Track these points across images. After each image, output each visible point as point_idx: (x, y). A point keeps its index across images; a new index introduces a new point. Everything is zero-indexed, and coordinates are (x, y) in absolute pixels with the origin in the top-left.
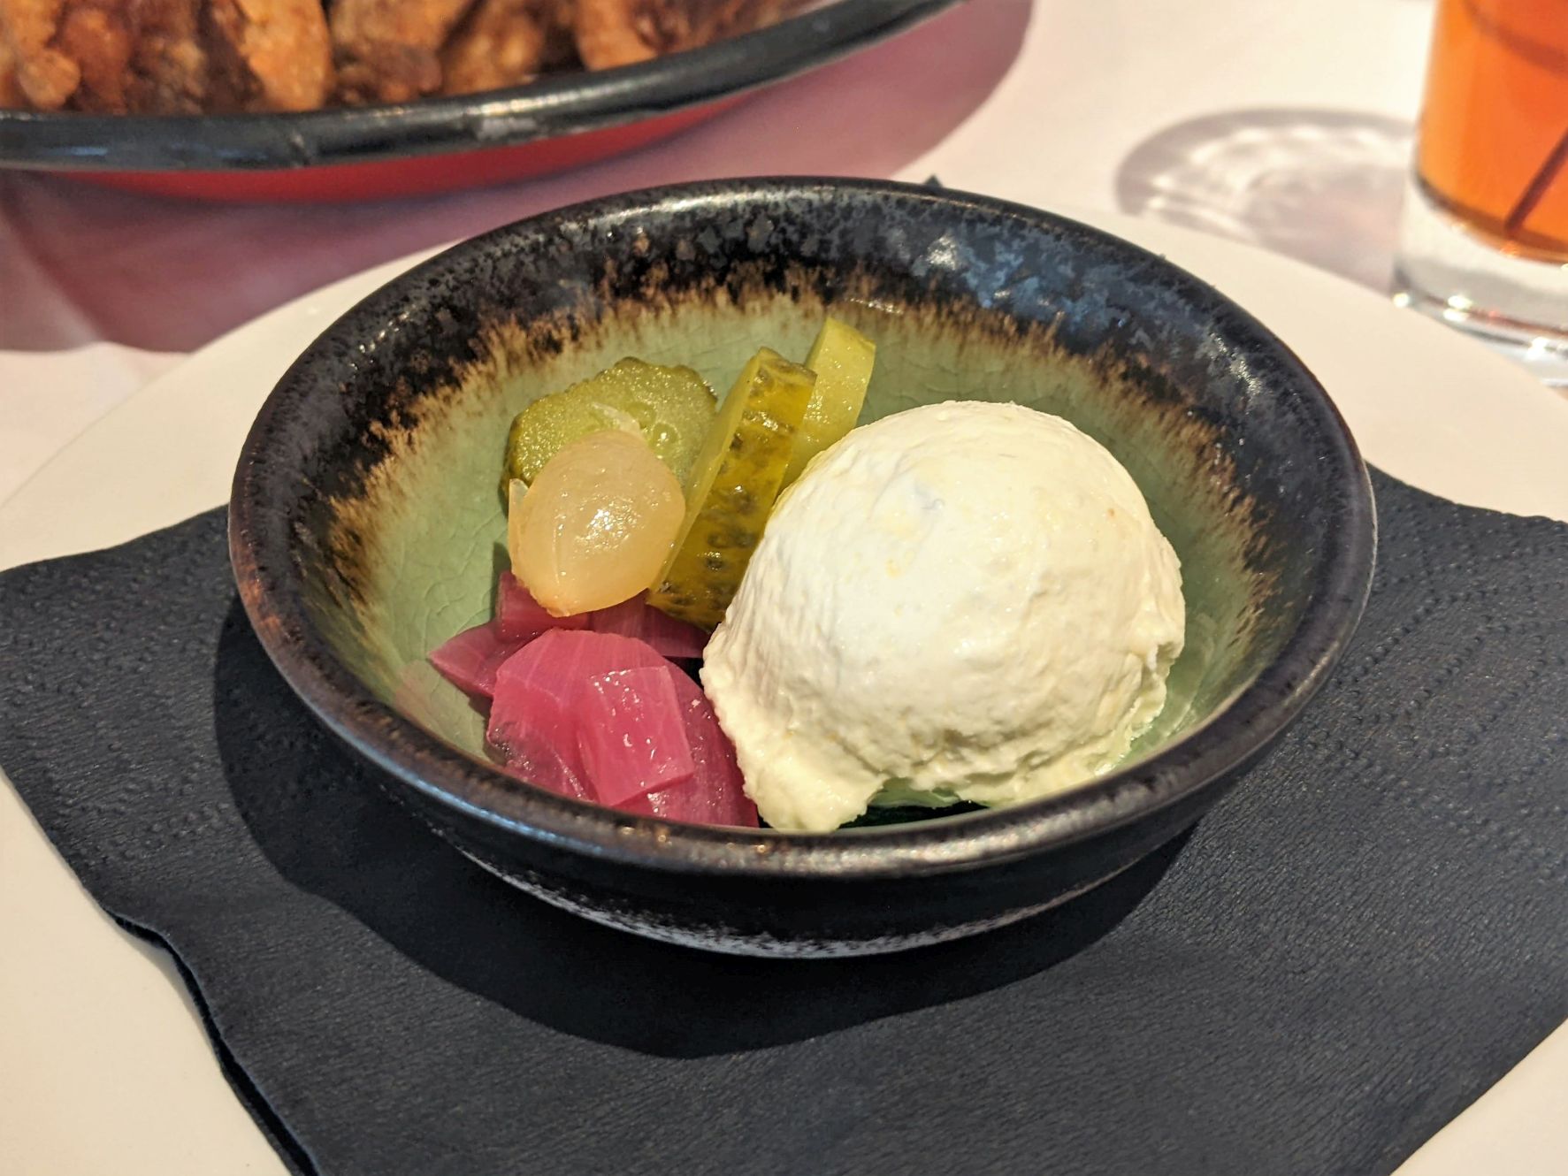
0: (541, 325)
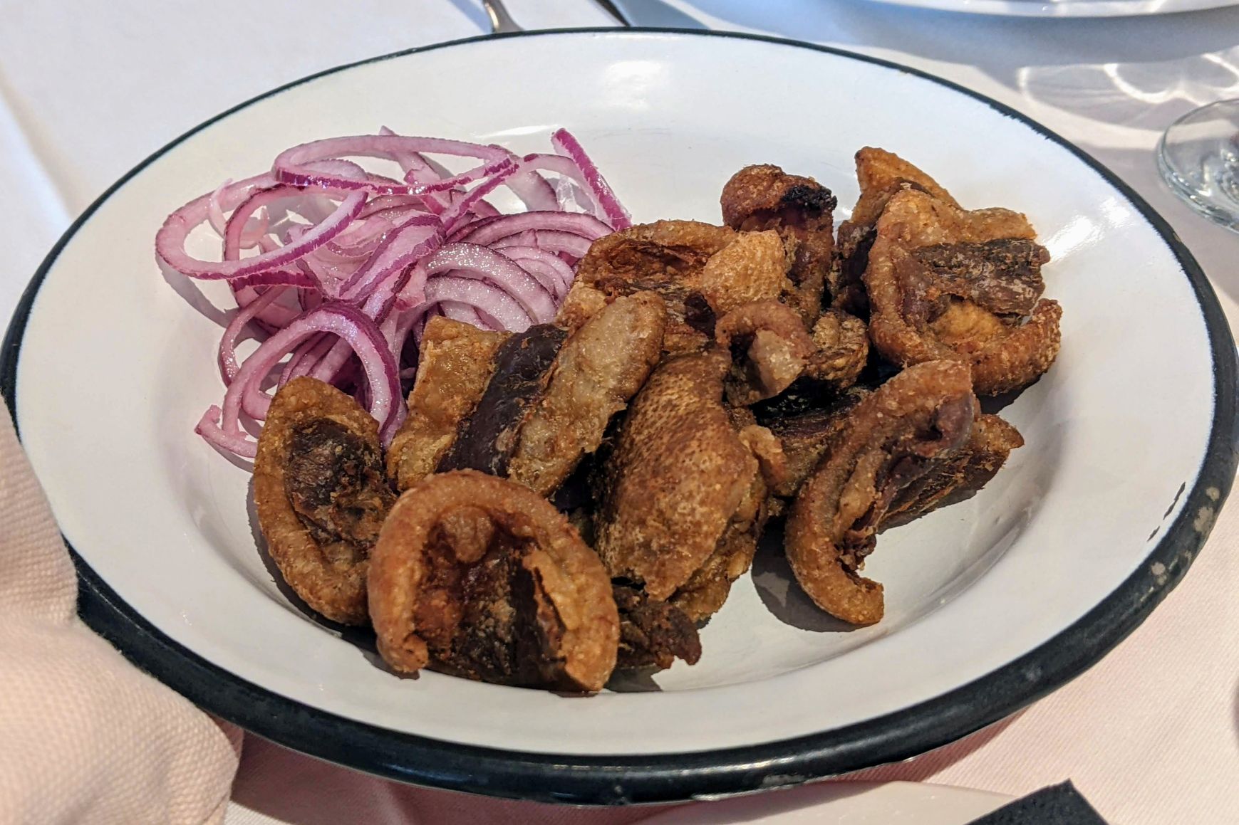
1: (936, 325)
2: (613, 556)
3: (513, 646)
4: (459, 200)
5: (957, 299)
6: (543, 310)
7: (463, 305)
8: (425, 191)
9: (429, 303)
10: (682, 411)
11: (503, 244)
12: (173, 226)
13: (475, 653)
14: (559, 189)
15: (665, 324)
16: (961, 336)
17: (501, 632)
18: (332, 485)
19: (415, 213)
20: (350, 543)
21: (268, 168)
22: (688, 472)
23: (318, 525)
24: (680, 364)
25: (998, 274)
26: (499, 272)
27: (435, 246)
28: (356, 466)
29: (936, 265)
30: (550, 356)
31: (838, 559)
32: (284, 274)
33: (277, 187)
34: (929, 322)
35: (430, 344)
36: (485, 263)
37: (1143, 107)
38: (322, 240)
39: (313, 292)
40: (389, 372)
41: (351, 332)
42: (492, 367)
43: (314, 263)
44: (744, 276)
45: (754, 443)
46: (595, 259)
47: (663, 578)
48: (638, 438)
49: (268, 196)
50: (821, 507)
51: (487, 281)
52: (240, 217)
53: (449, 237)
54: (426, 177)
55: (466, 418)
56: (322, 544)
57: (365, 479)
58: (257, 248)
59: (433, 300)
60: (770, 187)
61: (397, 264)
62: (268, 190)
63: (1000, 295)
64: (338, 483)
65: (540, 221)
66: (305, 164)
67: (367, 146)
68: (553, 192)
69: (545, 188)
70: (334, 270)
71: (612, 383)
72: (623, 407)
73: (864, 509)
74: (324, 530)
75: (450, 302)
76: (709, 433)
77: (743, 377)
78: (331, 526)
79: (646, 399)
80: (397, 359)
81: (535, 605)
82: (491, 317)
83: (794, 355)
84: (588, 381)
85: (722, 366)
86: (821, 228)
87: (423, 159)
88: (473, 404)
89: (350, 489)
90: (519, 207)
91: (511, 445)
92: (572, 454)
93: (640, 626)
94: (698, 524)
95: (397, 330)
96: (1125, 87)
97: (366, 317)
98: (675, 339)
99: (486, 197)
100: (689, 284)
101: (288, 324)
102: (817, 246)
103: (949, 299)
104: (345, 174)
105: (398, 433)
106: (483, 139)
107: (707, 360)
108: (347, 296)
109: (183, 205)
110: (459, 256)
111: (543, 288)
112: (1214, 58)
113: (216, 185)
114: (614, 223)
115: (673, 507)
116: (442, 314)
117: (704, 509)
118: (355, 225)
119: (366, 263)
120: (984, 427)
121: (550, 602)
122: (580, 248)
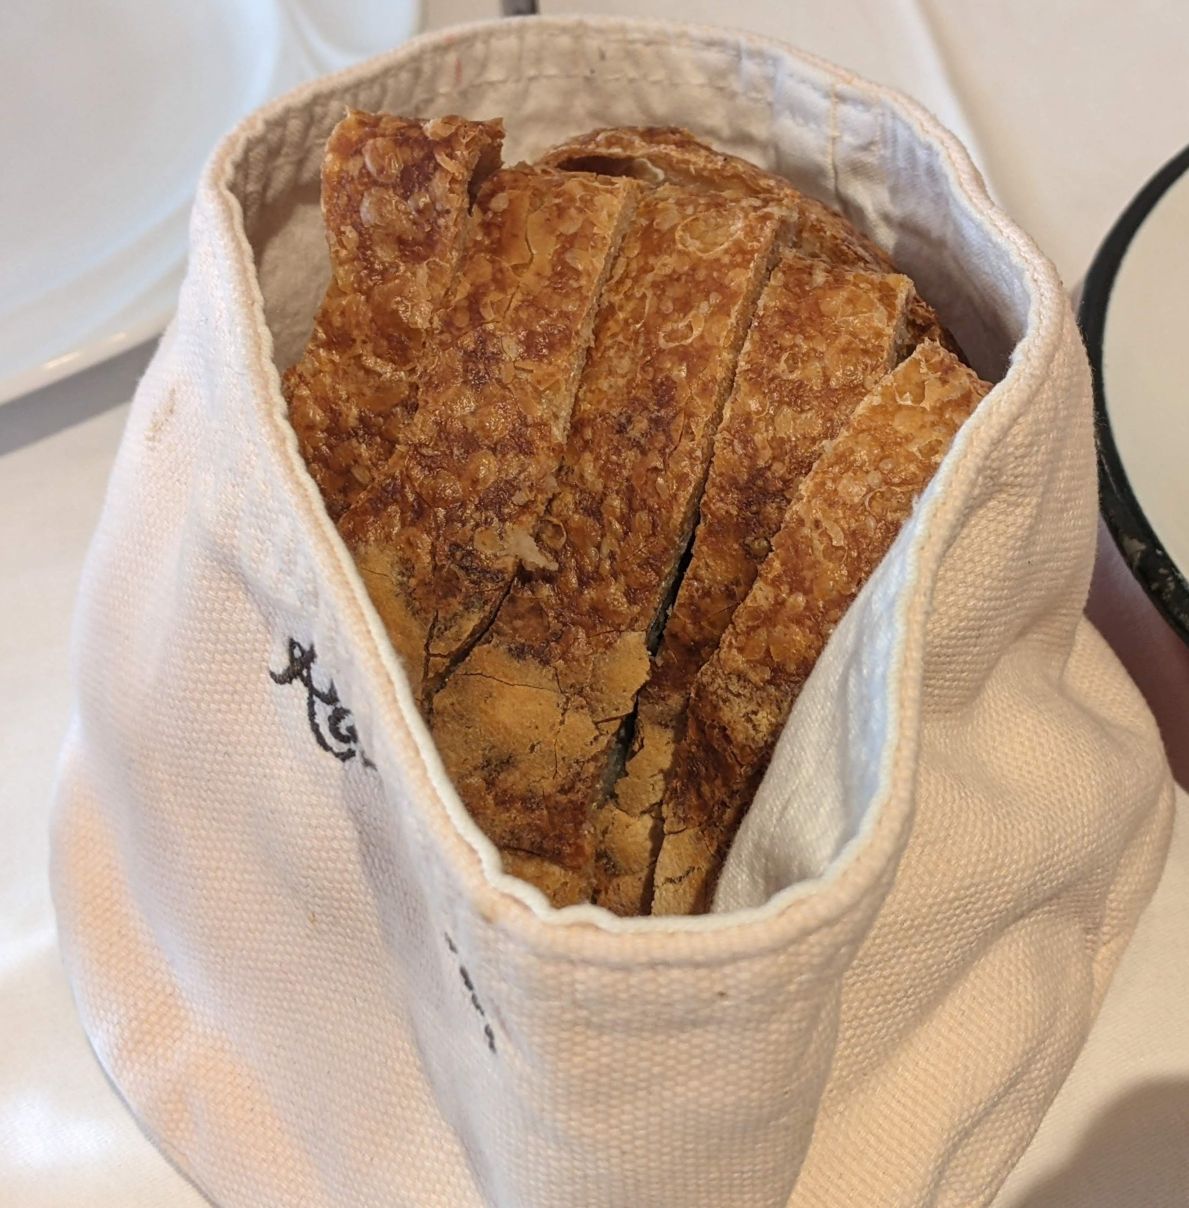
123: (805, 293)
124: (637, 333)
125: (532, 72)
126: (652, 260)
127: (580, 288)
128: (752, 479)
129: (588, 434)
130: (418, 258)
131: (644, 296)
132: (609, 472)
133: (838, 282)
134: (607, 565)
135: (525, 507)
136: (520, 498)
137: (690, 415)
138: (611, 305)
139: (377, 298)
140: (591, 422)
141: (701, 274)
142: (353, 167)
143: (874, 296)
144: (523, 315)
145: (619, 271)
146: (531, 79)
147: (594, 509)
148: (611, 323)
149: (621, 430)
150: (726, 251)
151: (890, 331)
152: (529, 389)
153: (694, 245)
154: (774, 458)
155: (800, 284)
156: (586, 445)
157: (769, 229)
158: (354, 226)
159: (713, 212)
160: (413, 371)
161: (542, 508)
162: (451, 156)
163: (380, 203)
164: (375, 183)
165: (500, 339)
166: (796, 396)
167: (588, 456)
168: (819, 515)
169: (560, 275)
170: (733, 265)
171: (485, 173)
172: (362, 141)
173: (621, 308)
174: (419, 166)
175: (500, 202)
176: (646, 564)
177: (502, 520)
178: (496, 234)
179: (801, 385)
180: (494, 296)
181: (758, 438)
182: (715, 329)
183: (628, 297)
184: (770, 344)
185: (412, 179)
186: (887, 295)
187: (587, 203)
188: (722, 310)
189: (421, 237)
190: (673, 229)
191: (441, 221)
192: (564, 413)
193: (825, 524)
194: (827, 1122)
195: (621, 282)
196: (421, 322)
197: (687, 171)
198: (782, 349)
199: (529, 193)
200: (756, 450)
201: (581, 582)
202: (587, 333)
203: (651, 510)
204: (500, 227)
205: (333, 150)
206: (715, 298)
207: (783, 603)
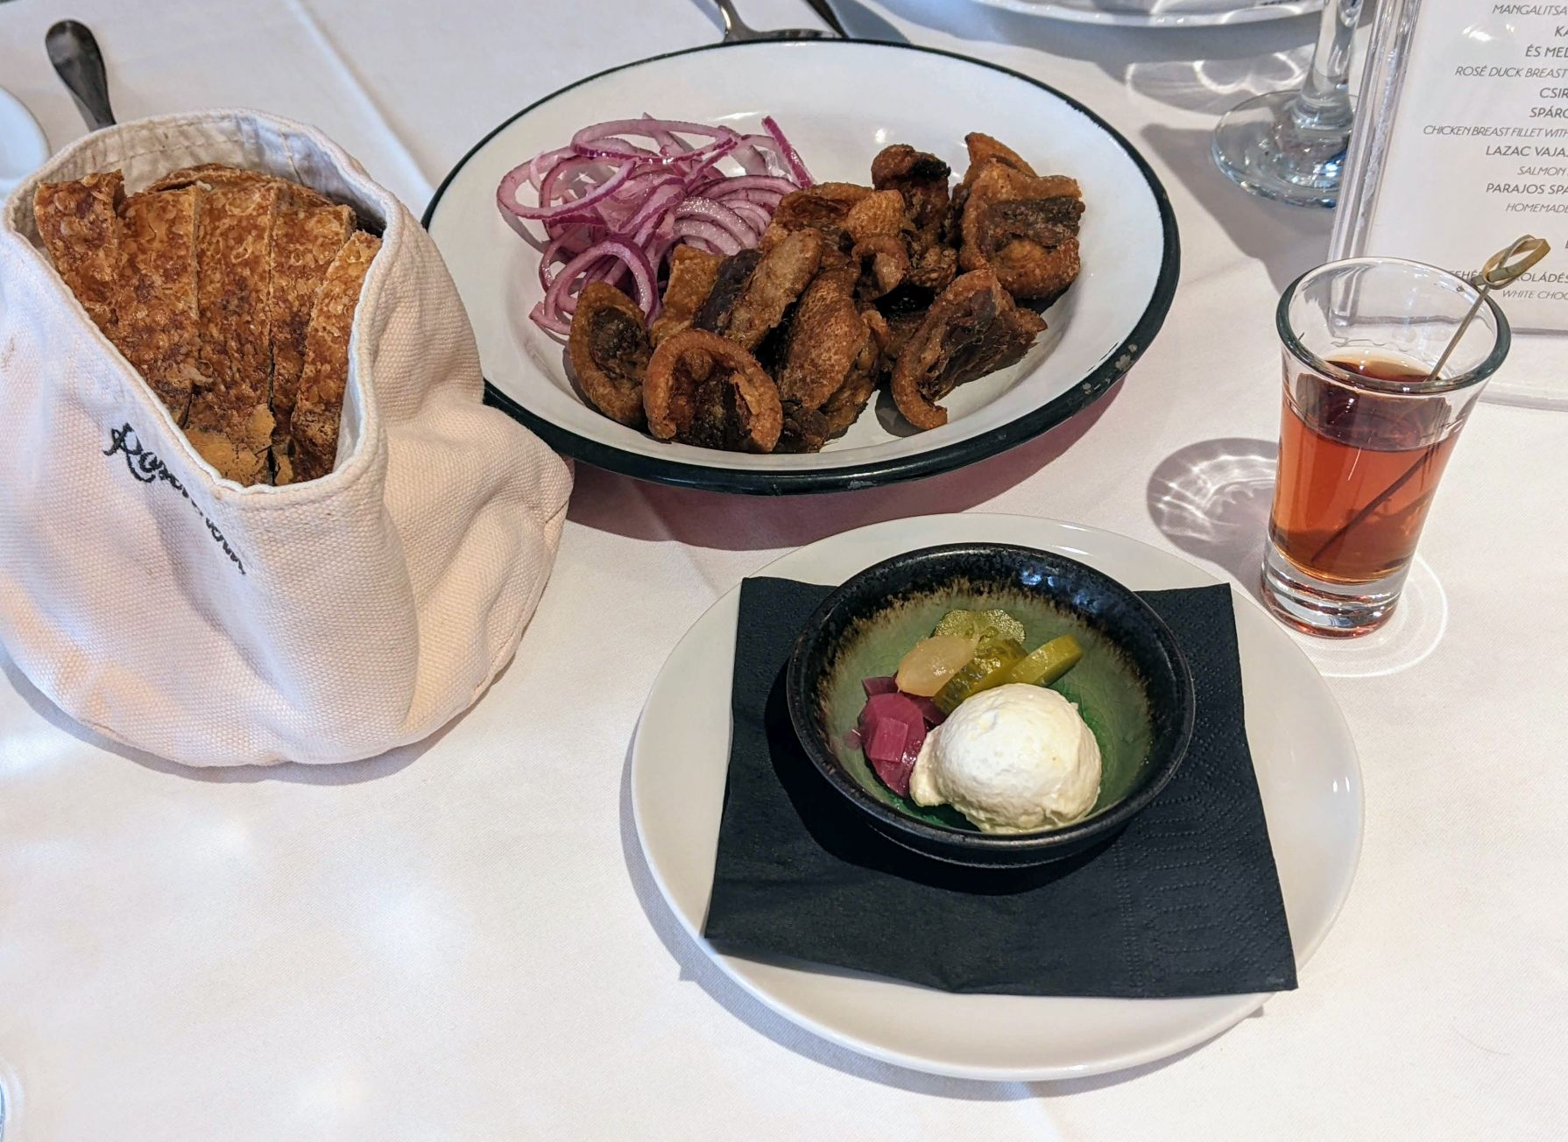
0: (978, 583)
1: (1001, 253)
2: (785, 388)
3: (724, 432)
4: (697, 167)
5: (1016, 236)
6: (750, 241)
7: (698, 238)
8: (674, 161)
9: (677, 237)
10: (828, 302)
11: (726, 198)
12: (506, 184)
13: (703, 436)
14: (768, 159)
15: (823, 250)
16: (1019, 260)
17: (718, 423)
18: (618, 347)
19: (667, 176)
20: (630, 379)
21: (568, 144)
22: (829, 336)
23: (609, 369)
24: (829, 274)
25: (1047, 220)
26: (721, 216)
27: (679, 199)
28: (632, 336)
29: (1006, 214)
30: (751, 269)
31: (918, 391)
32: (582, 216)
33: (575, 157)
34: (997, 251)
35: (677, 262)
36: (713, 211)
37: (1215, 96)
38: (606, 194)
39: (599, 230)
40: (651, 281)
41: (626, 254)
42: (716, 277)
43: (601, 209)
44: (874, 219)
45: (870, 320)
46: (784, 208)
47: (812, 398)
48: (802, 319)
49: (569, 163)
50: (910, 361)
51: (714, 223)
52: (550, 180)
53: (691, 192)
54: (675, 150)
55: (700, 309)
56: (614, 381)
57: (637, 345)
58: (560, 200)
59: (679, 235)
60: (903, 160)
61: (656, 210)
62: (569, 159)
63: (1047, 234)
64: (621, 346)
65: (751, 182)
66: (592, 141)
67: (633, 127)
68: (764, 160)
69: (759, 158)
70: (614, 215)
71: (788, 285)
72: (794, 300)
73: (933, 361)
74: (614, 372)
75: (690, 236)
76: (842, 313)
77: (869, 283)
78: (618, 371)
79: (808, 295)
80: (655, 271)
81: (735, 400)
82: (716, 246)
83: (897, 268)
84: (773, 284)
85: (855, 275)
86: (940, 189)
87: (672, 136)
88: (704, 300)
89: (628, 350)
90: (741, 171)
91: (726, 322)
92: (763, 328)
93: (797, 421)
94: (833, 366)
95: (656, 255)
96: (1206, 81)
97: (636, 245)
98: (831, 260)
99: (715, 165)
100: (843, 225)
101: (585, 251)
102: (936, 200)
103: (1010, 236)
104: (621, 149)
105: (657, 319)
106: (714, 121)
107: (846, 272)
108: (623, 231)
109: (512, 169)
110: (697, 206)
111: (750, 228)
112: (1281, 56)
113: (534, 155)
114: (802, 184)
115: (819, 356)
116: (684, 243)
117: (836, 357)
118: (628, 184)
119: (636, 210)
120: (1018, 315)
121: (743, 399)
122: (775, 200)
123: (296, 224)
124: (219, 260)
125: (131, 154)
126: (217, 224)
127: (184, 243)
128: (293, 318)
129: (209, 314)
130: (98, 247)
131: (218, 241)
132: (225, 329)
133: (312, 215)
134: (237, 375)
135: (187, 355)
136: (183, 350)
137: (257, 291)
138: (203, 250)
139: (82, 271)
140: (208, 308)
141: (244, 223)
142: (51, 209)
143: (331, 217)
144: (159, 263)
145: (202, 233)
146: (132, 157)
147: (223, 350)
148: (205, 258)
149: (225, 308)
150: (254, 209)
151: (343, 231)
152: (173, 298)
153: (237, 211)
154: (301, 305)
155: (292, 220)
156: (210, 320)
157: (272, 193)
158: (60, 239)
159: (242, 193)
160: (110, 304)
161: (196, 354)
162: (100, 192)
163: (70, 224)
164: (65, 215)
165: (151, 277)
166: (303, 273)
167: (212, 325)
168: (324, 325)
169: (173, 239)
170: (259, 215)
171: (119, 201)
172: (51, 196)
173: (208, 250)
174: (85, 201)
175: (131, 213)
176: (257, 369)
177: (178, 363)
178: (133, 228)
179: (304, 267)
180: (141, 257)
181: (290, 298)
182: (258, 247)
183: (210, 244)
184: (282, 251)
185: (84, 207)
186: (338, 216)
187: (176, 202)
188: (260, 237)
189: (95, 236)
190: (224, 206)
191: (104, 225)
192: (194, 305)
193: (328, 328)
194: (422, 614)
195: (204, 237)
196: (107, 278)
197: (223, 181)
198: (290, 252)
199: (144, 204)
200: (290, 303)
201: (226, 387)
202: (194, 263)
203: (251, 342)
204: (135, 224)
205: (38, 204)
206: (254, 233)
207: (320, 371)
